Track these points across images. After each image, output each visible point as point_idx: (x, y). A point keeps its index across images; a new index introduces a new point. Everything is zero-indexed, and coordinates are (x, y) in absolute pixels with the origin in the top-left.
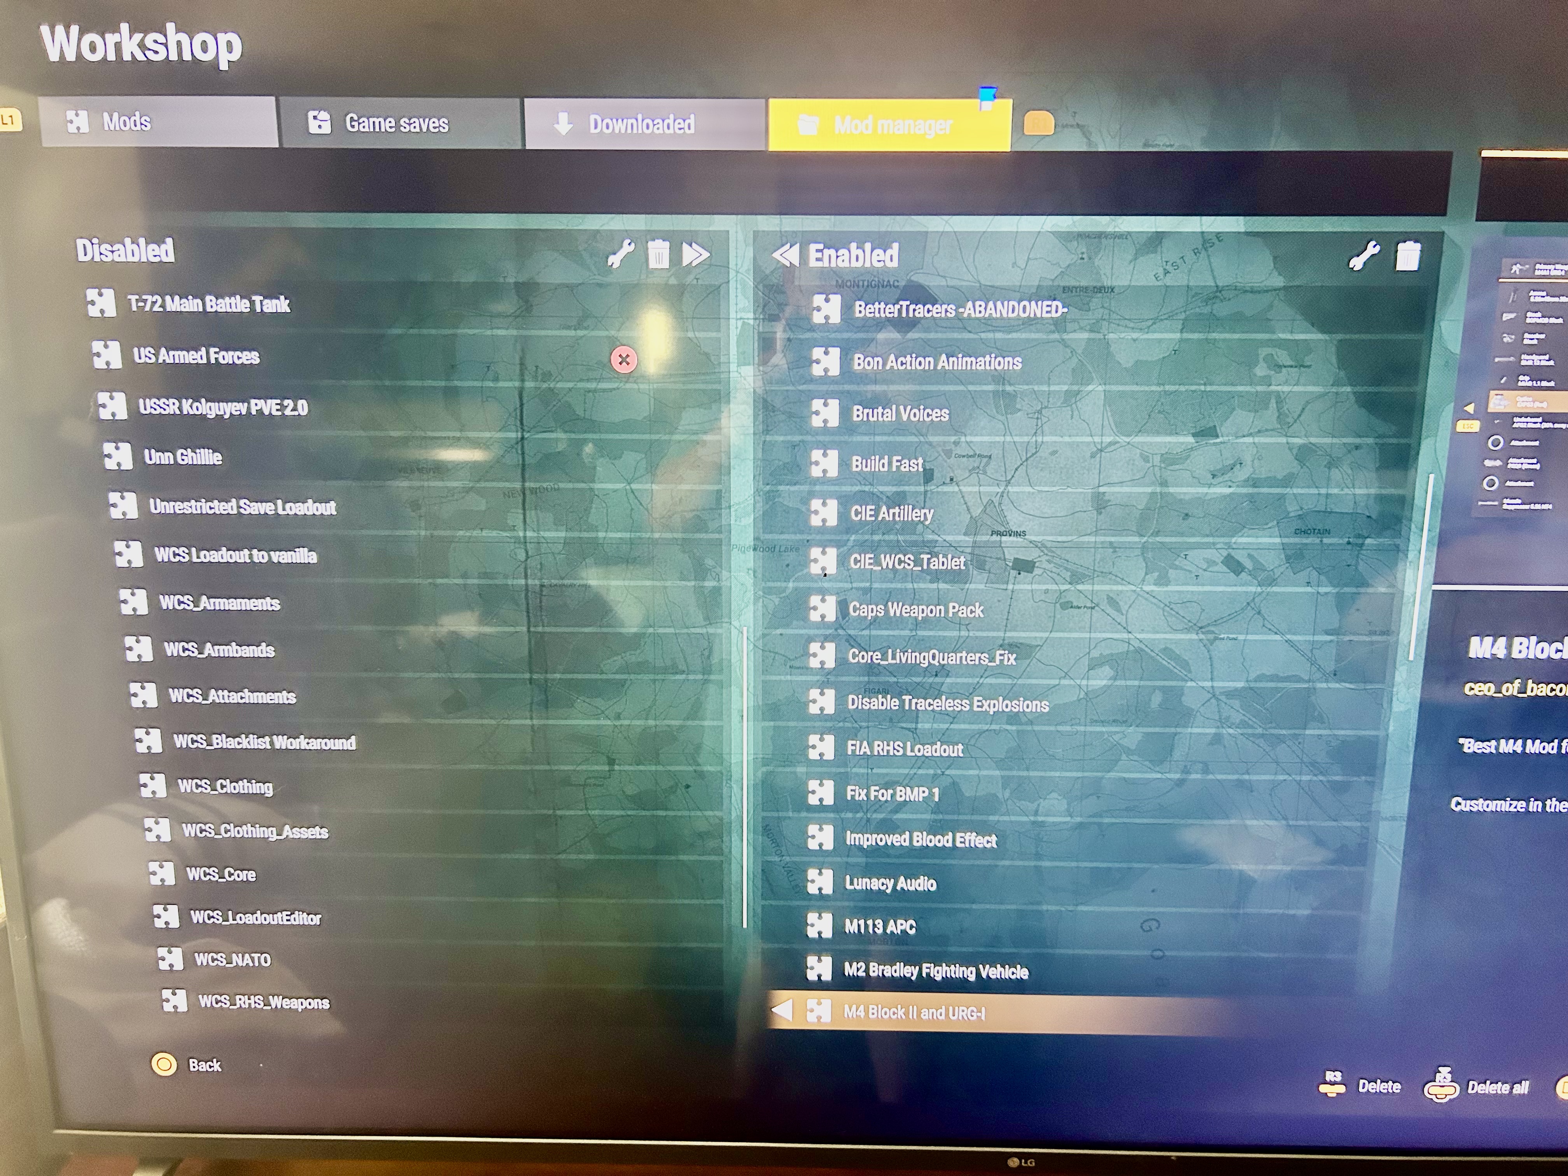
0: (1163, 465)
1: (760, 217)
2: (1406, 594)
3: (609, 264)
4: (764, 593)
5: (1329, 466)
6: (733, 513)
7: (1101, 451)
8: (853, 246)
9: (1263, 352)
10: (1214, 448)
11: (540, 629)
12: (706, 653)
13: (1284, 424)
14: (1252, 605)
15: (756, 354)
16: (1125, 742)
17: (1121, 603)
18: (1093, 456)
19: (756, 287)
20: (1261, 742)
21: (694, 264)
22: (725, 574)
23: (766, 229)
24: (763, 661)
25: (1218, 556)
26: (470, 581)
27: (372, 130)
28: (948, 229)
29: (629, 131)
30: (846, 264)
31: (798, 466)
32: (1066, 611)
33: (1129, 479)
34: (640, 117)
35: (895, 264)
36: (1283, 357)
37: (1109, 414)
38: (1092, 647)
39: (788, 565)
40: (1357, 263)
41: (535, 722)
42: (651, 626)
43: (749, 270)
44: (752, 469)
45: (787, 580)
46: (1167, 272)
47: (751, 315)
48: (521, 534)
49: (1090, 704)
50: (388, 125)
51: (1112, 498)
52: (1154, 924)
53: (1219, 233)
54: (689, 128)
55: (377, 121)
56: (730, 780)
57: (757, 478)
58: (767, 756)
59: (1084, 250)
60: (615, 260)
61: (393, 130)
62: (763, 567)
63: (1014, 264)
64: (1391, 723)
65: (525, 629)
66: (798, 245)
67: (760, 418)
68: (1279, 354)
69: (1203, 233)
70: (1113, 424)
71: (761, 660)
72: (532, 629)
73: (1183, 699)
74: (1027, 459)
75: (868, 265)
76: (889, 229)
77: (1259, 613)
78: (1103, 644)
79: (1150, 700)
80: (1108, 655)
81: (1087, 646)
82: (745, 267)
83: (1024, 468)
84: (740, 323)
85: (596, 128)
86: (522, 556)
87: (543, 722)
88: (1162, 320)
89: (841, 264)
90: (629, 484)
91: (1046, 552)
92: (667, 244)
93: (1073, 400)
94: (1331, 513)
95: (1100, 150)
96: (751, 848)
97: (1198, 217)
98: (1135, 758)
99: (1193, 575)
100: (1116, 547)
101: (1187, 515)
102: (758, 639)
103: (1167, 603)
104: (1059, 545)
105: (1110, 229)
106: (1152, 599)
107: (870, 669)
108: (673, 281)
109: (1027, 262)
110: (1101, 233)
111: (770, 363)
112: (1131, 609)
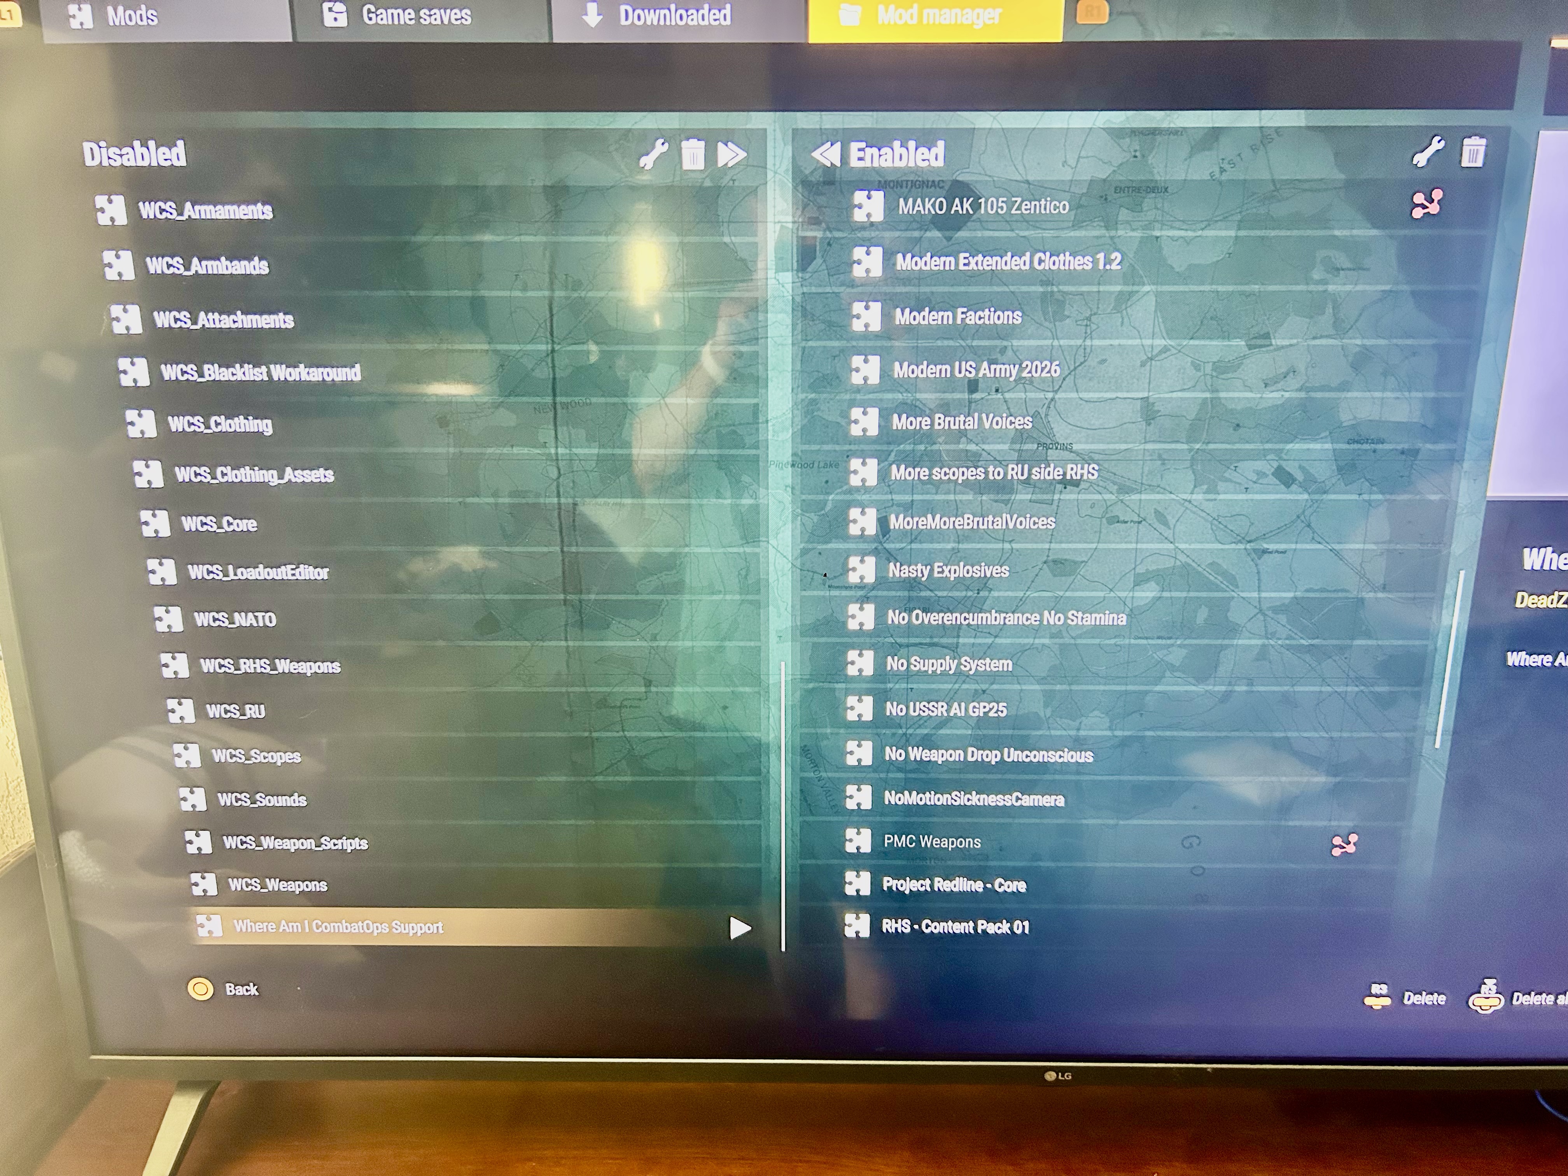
0: (1214, 374)
1: (799, 114)
2: (1460, 505)
3: (642, 165)
4: (802, 510)
5: (1385, 374)
6: (770, 428)
7: (1151, 359)
8: (897, 144)
9: (1321, 254)
10: (1267, 356)
11: (574, 549)
12: (743, 573)
13: (1340, 328)
14: (1302, 518)
15: (795, 259)
16: (1170, 658)
17: (1169, 518)
18: (1143, 364)
19: (795, 188)
20: (1307, 657)
21: (730, 165)
22: (762, 492)
23: (805, 127)
24: (801, 580)
25: (1267, 467)
26: (501, 500)
27: (390, 22)
28: (996, 125)
29: (662, 23)
30: (889, 164)
31: (838, 377)
32: (1113, 526)
33: (1179, 388)
34: (673, 7)
35: (940, 163)
36: (1342, 260)
37: (1160, 320)
38: (1138, 563)
39: (827, 482)
40: (1421, 159)
41: (571, 643)
42: (687, 546)
43: (787, 170)
44: (790, 381)
45: (826, 496)
46: (1222, 170)
47: (790, 219)
48: (553, 451)
49: (1134, 620)
50: (407, 17)
51: (1161, 408)
52: (1195, 841)
53: (1279, 127)
54: (725, 19)
55: (395, 12)
56: (768, 700)
57: (795, 391)
58: (805, 677)
59: (1138, 148)
60: (647, 161)
61: (413, 22)
62: (802, 483)
63: (1065, 163)
65: (558, 549)
66: (839, 143)
67: (799, 327)
68: (1338, 256)
69: (1261, 128)
70: (1164, 331)
71: (799, 579)
72: (565, 549)
73: (1229, 614)
74: (1075, 368)
75: (912, 164)
76: (934, 126)
77: (1309, 526)
78: (1150, 559)
79: (1197, 612)
80: (1153, 571)
81: (1133, 561)
82: (784, 167)
83: (1072, 377)
84: (778, 226)
85: (627, 19)
86: (554, 474)
87: (577, 644)
88: (1217, 221)
89: (884, 164)
90: (663, 398)
92: (702, 143)
93: (1124, 307)
94: (1385, 422)
95: (1157, 39)
96: (790, 770)
97: (1257, 112)
98: (1179, 674)
99: (1243, 488)
100: (1164, 460)
101: (1238, 425)
102: (796, 559)
103: (1215, 515)
104: (1107, 457)
105: (1165, 125)
106: (1200, 512)
107: (912, 584)
108: (708, 183)
109: (1078, 161)
110: (1155, 129)
111: (809, 269)
112: (1178, 523)
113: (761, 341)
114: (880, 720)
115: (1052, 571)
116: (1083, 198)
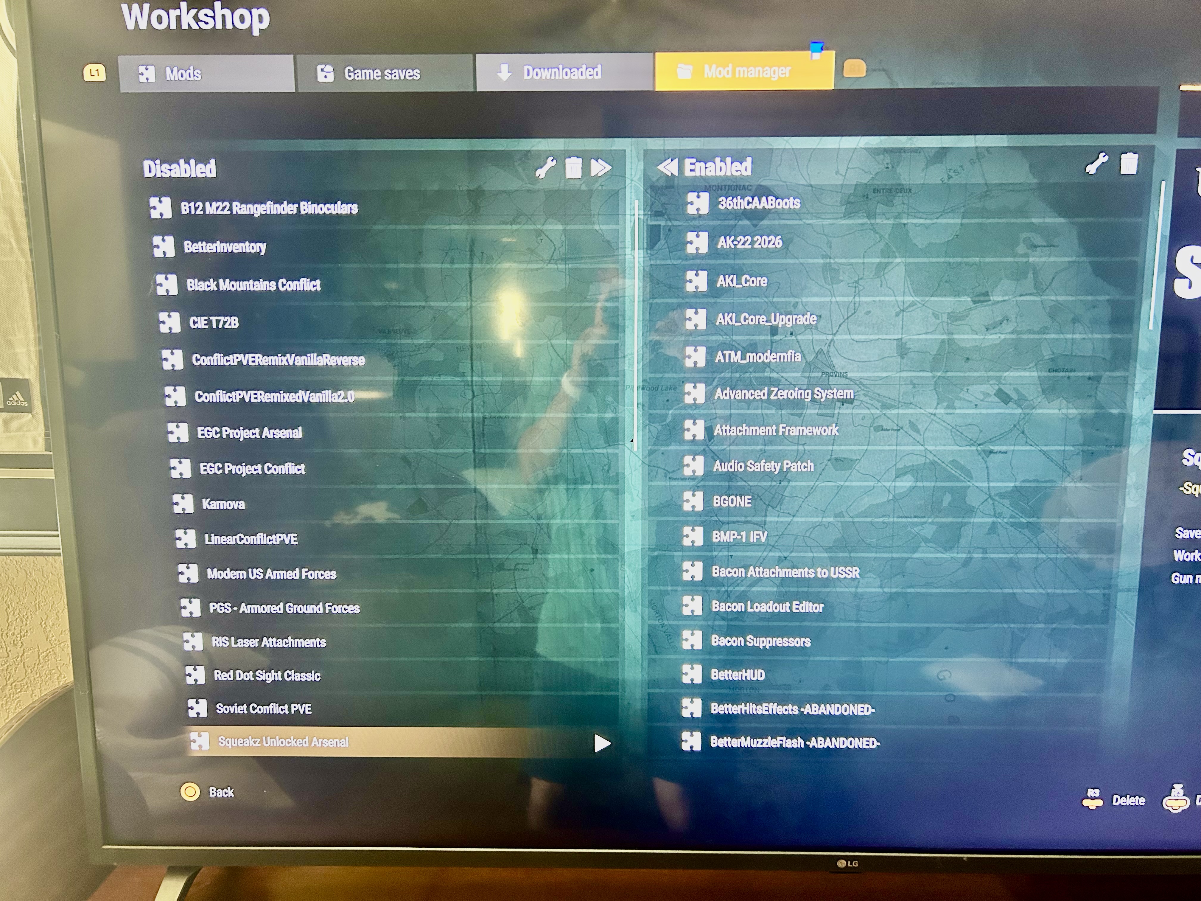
0: (949, 322)
1: (648, 139)
2: (1134, 417)
3: (537, 175)
4: (650, 421)
5: (1074, 321)
6: (627, 362)
7: (903, 311)
8: (718, 160)
9: (1024, 235)
10: (987, 308)
11: (482, 451)
12: (606, 468)
13: (1039, 289)
14: (1018, 427)
15: (645, 241)
16: (923, 533)
17: (920, 427)
18: (897, 315)
19: (645, 191)
20: (1026, 531)
21: (599, 175)
23: (652, 148)
24: (649, 474)
25: (991, 389)
26: (431, 415)
27: (364, 78)
28: (788, 147)
29: (553, 77)
30: (713, 174)
31: (676, 325)
32: (878, 433)
33: (924, 332)
34: (561, 67)
35: (749, 173)
36: (1038, 240)
37: (909, 283)
38: (898, 460)
39: (668, 401)
40: (1092, 169)
41: (479, 521)
42: (565, 448)
43: (640, 178)
44: (641, 328)
46: (950, 177)
47: (642, 212)
48: (469, 379)
49: (896, 504)
50: (375, 75)
51: (911, 347)
52: (947, 674)
53: (989, 147)
54: (597, 75)
55: (367, 72)
58: (651, 547)
59: (889, 161)
60: (541, 173)
61: (379, 78)
62: (649, 402)
63: (837, 172)
64: (1125, 517)
65: (471, 450)
66: (677, 160)
67: (648, 289)
68: (1035, 237)
69: (977, 147)
70: (911, 290)
71: (647, 473)
72: (477, 451)
73: (967, 499)
74: (848, 318)
75: (729, 174)
76: (744, 147)
77: (1023, 433)
78: (906, 458)
79: (942, 500)
80: (910, 466)
81: (894, 459)
82: (638, 176)
83: (846, 324)
84: (633, 218)
85: (528, 75)
86: (470, 396)
87: (484, 521)
88: (947, 213)
89: (709, 174)
90: (550, 340)
91: (863, 388)
92: (580, 160)
93: (882, 273)
94: (1075, 356)
95: (900, 87)
96: (640, 618)
97: (973, 137)
98: (931, 545)
99: (973, 405)
100: (915, 384)
101: (968, 359)
102: (645, 457)
103: (954, 426)
104: (873, 382)
105: (908, 146)
106: (942, 423)
107: (730, 476)
108: (584, 188)
109: (847, 170)
110: (901, 149)
111: (655, 248)
112: (927, 431)
113: (621, 299)
114: (708, 580)
115: (835, 468)
116: (852, 197)
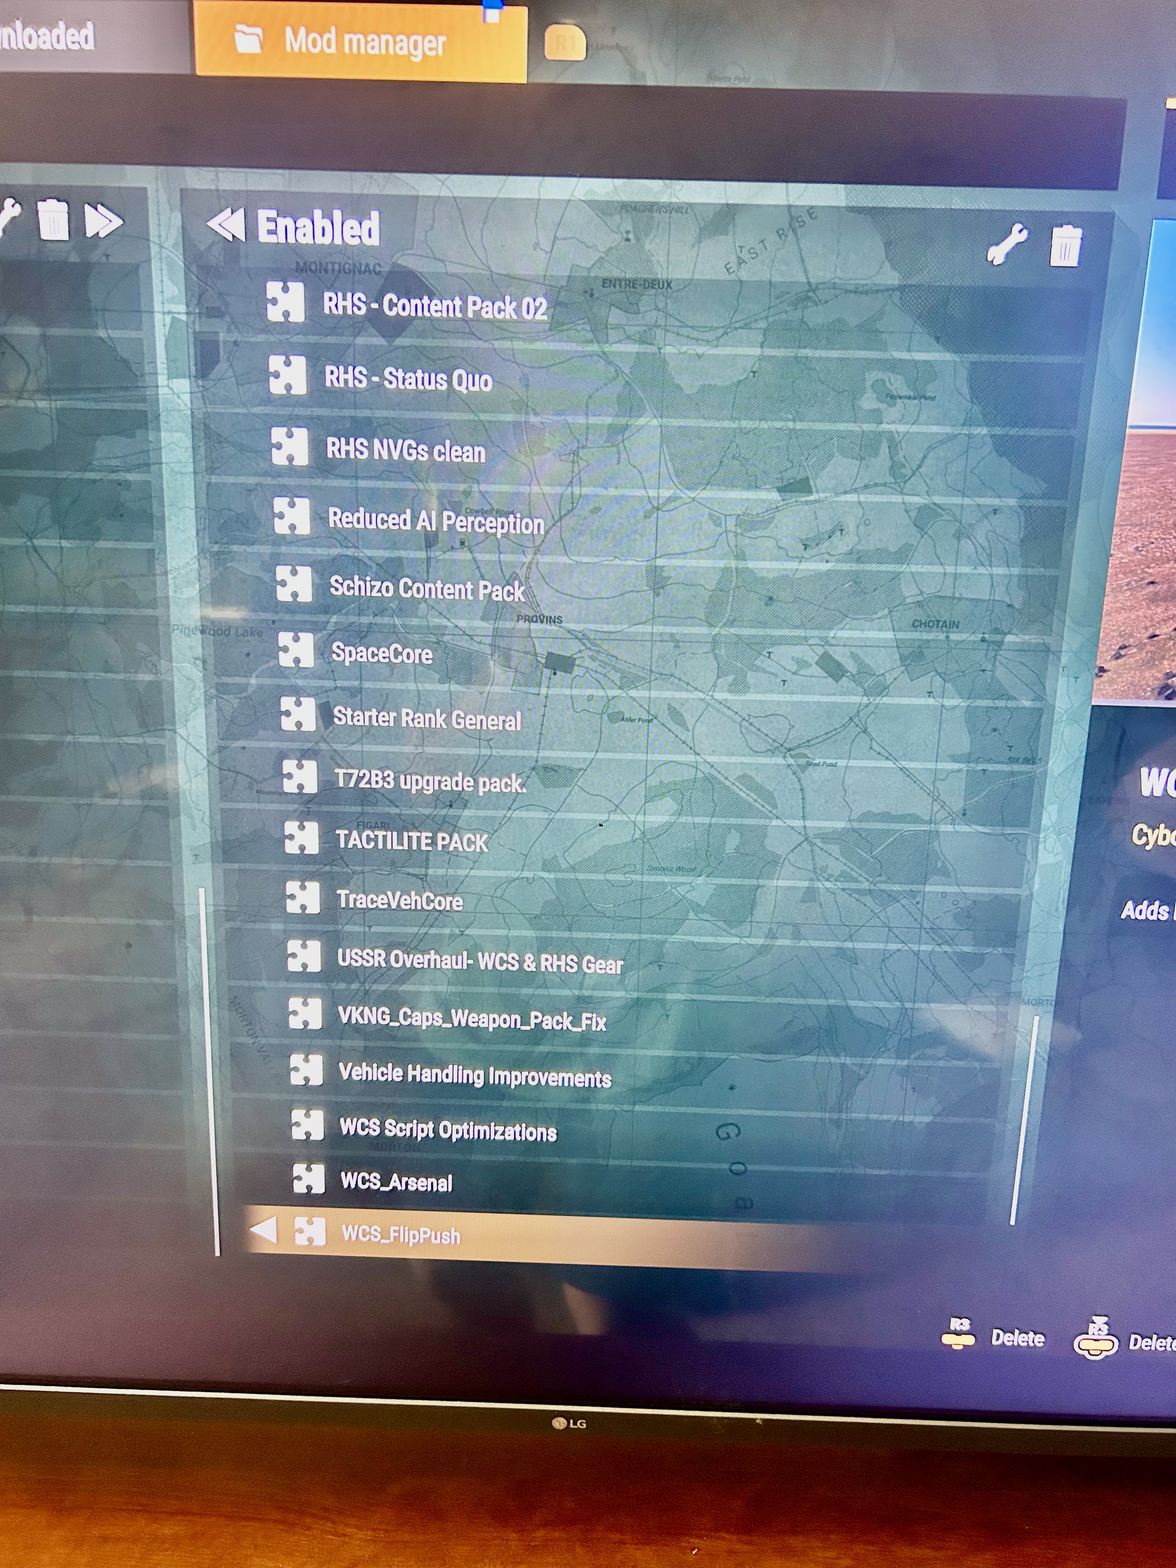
0: (739, 531)
1: (185, 167)
2: (1056, 713)
4: (217, 690)
5: (958, 536)
6: (171, 582)
7: (658, 509)
8: (318, 213)
9: (872, 376)
10: (806, 508)
12: (144, 770)
13: (899, 476)
14: (856, 720)
15: (192, 362)
16: (693, 896)
17: (687, 716)
18: (646, 517)
19: (187, 268)
20: (868, 900)
22: (163, 665)
23: (197, 187)
24: (221, 783)
25: (811, 656)
28: (445, 193)
30: (309, 240)
31: (257, 524)
32: (616, 725)
33: (695, 549)
34: (18, 25)
35: (375, 241)
36: (898, 384)
37: (668, 458)
38: (649, 773)
39: (248, 655)
40: (997, 254)
42: (69, 733)
43: (176, 243)
44: (194, 521)
45: (248, 674)
46: (741, 262)
47: (183, 308)
49: (647, 846)
51: (673, 574)
52: (733, 1131)
53: (812, 207)
54: (86, 41)
56: (185, 937)
57: (201, 534)
58: (230, 909)
59: (630, 228)
62: (217, 657)
64: (1037, 878)
67: (202, 451)
68: (892, 380)
69: (789, 207)
70: (672, 471)
71: (217, 782)
73: (769, 842)
74: (561, 518)
75: (338, 241)
76: (365, 192)
77: (865, 731)
78: (663, 768)
79: (725, 843)
80: (670, 783)
81: (644, 770)
82: (171, 241)
83: (558, 530)
84: (168, 319)
88: (736, 329)
89: (302, 240)
90: (31, 539)
91: (589, 645)
92: (63, 206)
93: (619, 438)
94: (960, 599)
95: (650, 82)
96: (216, 1026)
97: (783, 185)
98: (706, 916)
99: (779, 680)
100: (679, 642)
101: (771, 599)
102: (213, 754)
103: (745, 716)
104: (605, 636)
105: (664, 199)
106: (725, 710)
108: (74, 258)
109: (554, 243)
110: (653, 204)
111: (211, 376)
112: (698, 723)
113: (153, 468)
114: (331, 971)
115: (542, 782)
116: (563, 294)
